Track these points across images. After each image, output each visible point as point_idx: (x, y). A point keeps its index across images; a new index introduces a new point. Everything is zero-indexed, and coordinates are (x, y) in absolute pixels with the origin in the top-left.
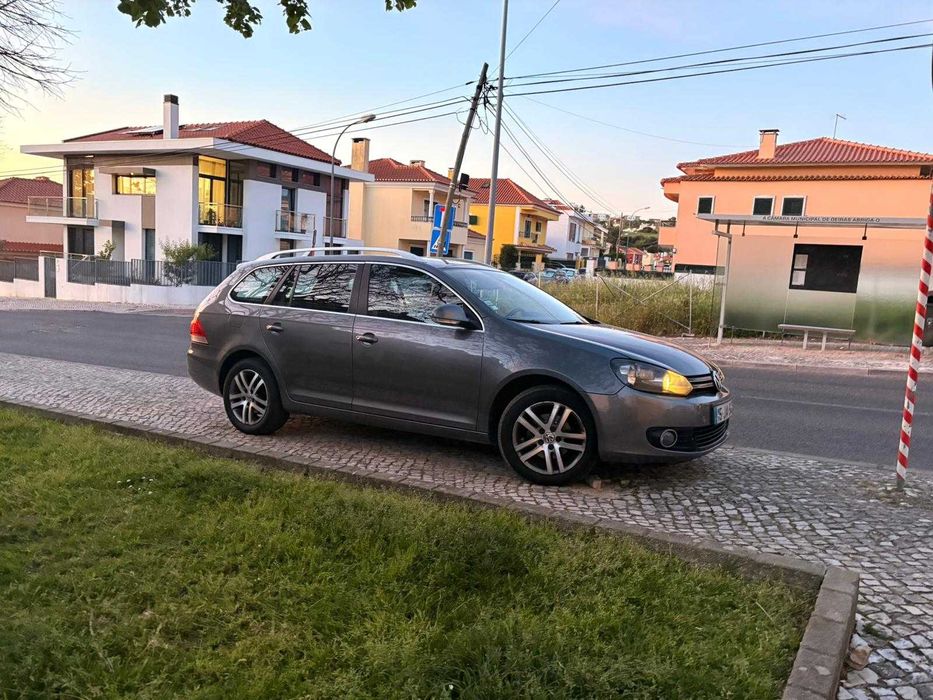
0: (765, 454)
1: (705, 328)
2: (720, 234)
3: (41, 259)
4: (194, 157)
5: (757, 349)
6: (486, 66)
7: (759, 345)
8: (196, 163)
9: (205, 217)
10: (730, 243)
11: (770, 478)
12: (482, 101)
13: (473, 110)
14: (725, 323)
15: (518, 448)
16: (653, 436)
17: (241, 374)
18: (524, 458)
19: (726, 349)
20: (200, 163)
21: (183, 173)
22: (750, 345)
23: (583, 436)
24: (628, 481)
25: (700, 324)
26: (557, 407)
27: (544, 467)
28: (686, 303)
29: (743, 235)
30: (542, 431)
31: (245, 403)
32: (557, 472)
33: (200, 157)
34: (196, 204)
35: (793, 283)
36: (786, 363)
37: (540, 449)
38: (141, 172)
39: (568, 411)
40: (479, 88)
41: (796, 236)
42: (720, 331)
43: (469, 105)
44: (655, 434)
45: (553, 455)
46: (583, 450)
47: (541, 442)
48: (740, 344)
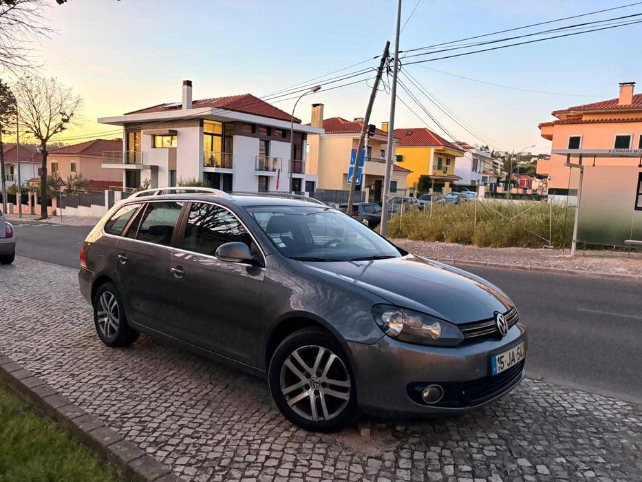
0: (574, 390)
1: (562, 241)
2: (571, 166)
3: (106, 192)
4: (200, 121)
5: (606, 260)
6: (388, 44)
7: (608, 257)
8: (202, 125)
9: (207, 161)
10: (582, 172)
11: (564, 430)
12: (385, 70)
13: (379, 77)
14: (578, 238)
15: (286, 391)
16: (414, 391)
17: (104, 294)
18: (291, 402)
19: (578, 260)
20: (205, 126)
21: (193, 132)
22: (600, 256)
23: (347, 384)
24: (404, 428)
25: (559, 238)
26: (322, 352)
27: (310, 413)
28: (547, 221)
29: (594, 165)
30: (308, 376)
31: (106, 319)
32: (322, 419)
33: (205, 121)
34: (202, 153)
35: (638, 206)
36: (630, 274)
37: (306, 394)
38: (168, 132)
39: (333, 357)
40: (383, 60)
41: (640, 166)
42: (574, 245)
43: (376, 73)
44: (418, 389)
45: (318, 401)
46: (347, 399)
47: (307, 387)
48: (589, 256)
